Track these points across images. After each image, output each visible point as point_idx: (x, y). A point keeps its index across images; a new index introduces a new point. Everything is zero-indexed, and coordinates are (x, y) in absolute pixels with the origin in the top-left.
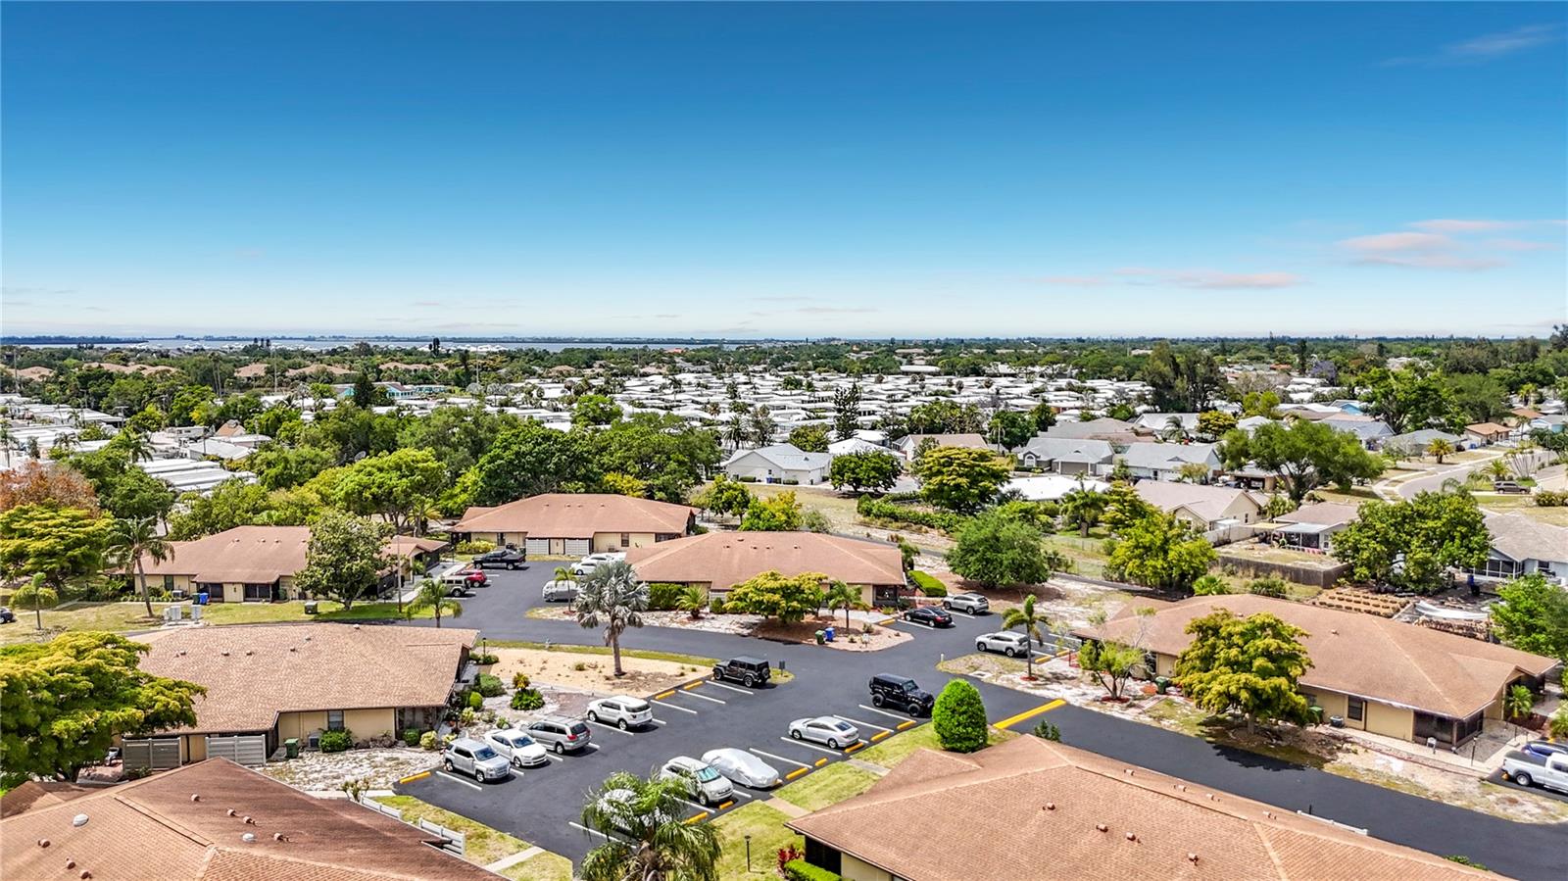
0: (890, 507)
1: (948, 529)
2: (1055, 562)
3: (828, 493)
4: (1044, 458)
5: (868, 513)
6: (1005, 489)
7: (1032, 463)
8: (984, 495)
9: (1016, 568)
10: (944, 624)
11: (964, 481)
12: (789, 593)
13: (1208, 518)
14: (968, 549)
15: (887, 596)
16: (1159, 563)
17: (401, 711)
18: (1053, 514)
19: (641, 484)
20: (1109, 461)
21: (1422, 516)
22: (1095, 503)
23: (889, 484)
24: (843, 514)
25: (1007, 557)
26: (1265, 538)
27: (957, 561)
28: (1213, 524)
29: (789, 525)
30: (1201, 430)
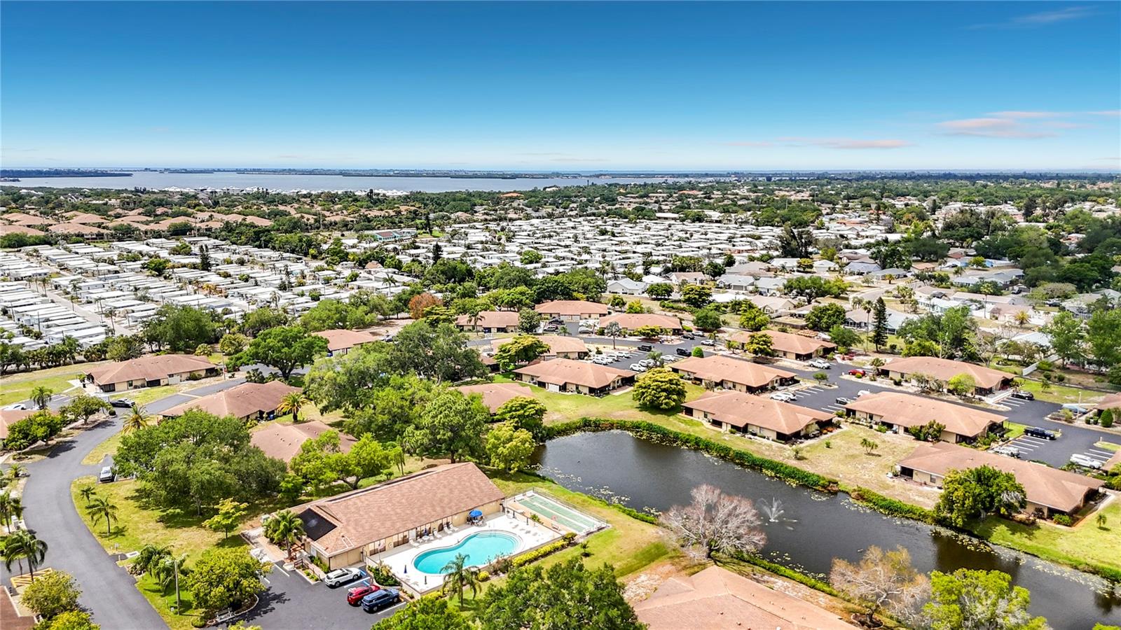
0: (671, 304)
1: (692, 312)
2: (725, 323)
3: (647, 298)
4: (727, 284)
5: (664, 306)
6: (711, 299)
7: (722, 285)
8: (704, 301)
9: (712, 324)
10: (692, 339)
11: (697, 297)
12: (652, 330)
13: (775, 309)
14: (699, 319)
15: (676, 332)
16: (752, 323)
17: (579, 353)
18: (726, 307)
19: (585, 296)
20: (752, 284)
21: (828, 310)
22: (739, 304)
23: (669, 295)
24: (656, 306)
25: (709, 321)
26: (792, 315)
27: (696, 323)
28: (777, 311)
29: (641, 312)
30: (799, 267)
